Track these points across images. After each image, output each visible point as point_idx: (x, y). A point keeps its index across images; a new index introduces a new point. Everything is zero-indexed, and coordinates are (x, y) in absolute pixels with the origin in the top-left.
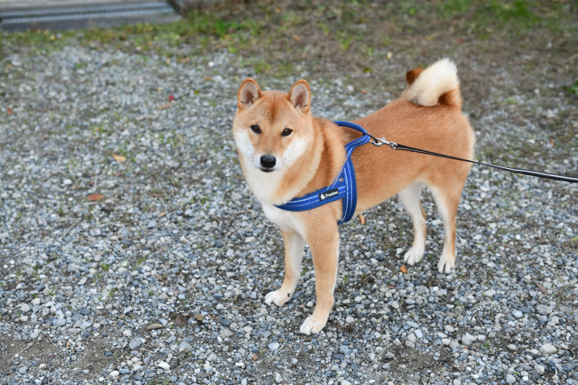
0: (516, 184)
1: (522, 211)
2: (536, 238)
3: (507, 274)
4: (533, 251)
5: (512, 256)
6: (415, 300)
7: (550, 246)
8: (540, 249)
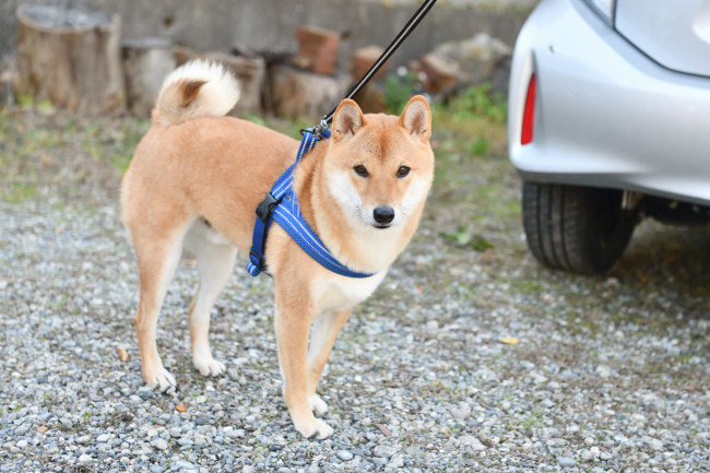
0: (363, 328)
1: (368, 355)
2: (384, 382)
3: (337, 416)
4: (377, 395)
5: (346, 399)
6: (193, 440)
7: (402, 390)
8: (387, 392)
